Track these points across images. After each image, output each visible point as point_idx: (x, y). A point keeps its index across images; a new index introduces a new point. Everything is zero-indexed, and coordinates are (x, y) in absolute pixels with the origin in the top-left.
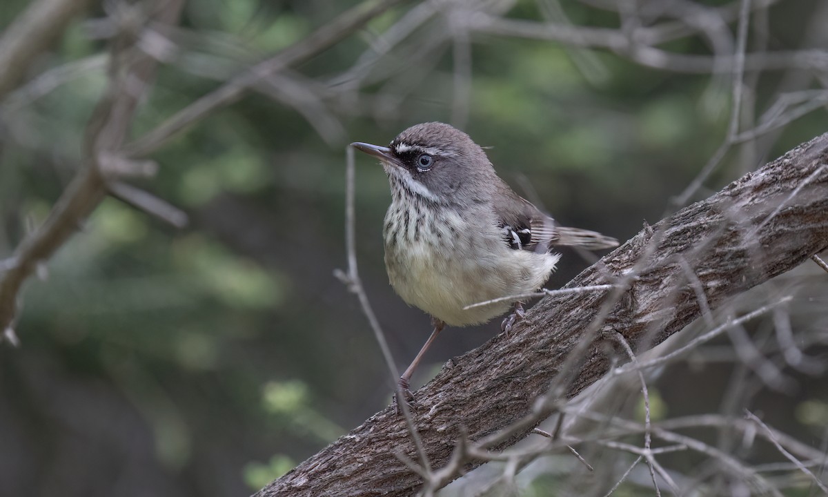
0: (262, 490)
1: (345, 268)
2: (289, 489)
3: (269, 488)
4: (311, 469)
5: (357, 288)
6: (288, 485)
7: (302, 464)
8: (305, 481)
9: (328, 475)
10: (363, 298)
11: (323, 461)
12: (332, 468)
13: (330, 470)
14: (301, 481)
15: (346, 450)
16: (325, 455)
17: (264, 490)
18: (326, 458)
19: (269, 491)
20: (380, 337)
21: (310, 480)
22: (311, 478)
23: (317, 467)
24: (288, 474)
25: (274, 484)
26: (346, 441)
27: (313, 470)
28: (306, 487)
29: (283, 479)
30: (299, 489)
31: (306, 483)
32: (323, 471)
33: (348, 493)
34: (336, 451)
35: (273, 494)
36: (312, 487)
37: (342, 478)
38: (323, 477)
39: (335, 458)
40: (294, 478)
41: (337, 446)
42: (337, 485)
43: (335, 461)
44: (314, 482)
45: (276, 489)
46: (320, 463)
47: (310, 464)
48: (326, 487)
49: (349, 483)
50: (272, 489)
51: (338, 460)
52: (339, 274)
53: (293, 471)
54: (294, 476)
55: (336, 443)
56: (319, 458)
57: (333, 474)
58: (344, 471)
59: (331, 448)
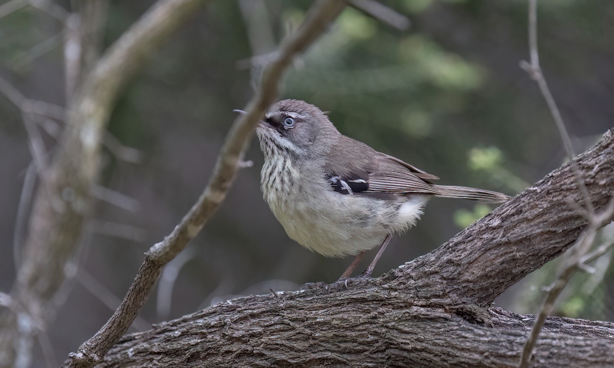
0: (466, 229)
1: (528, 59)
2: (487, 228)
3: (472, 227)
4: (503, 213)
5: (538, 76)
6: (486, 225)
7: (496, 209)
8: (498, 222)
9: (516, 218)
10: (543, 84)
11: (512, 207)
12: (519, 212)
13: (518, 214)
14: (496, 222)
15: (530, 199)
16: (514, 202)
17: (468, 229)
18: (515, 205)
19: (471, 229)
20: (556, 113)
21: (503, 222)
22: (503, 220)
23: (508, 211)
24: (486, 216)
25: (475, 225)
26: (530, 192)
27: (505, 214)
28: (499, 227)
29: (482, 220)
30: (494, 228)
31: (500, 223)
32: (513, 215)
33: (531, 231)
34: (523, 199)
35: (474, 232)
36: (504, 227)
37: (527, 220)
38: (512, 219)
39: (522, 204)
40: (490, 220)
41: (523, 196)
42: (523, 225)
43: (521, 207)
44: (506, 223)
45: (477, 228)
46: (510, 209)
47: (502, 209)
48: (515, 226)
49: (532, 224)
50: (474, 228)
51: (524, 206)
52: (524, 65)
53: (489, 214)
54: (490, 218)
55: (522, 193)
56: (510, 204)
57: (520, 216)
58: (528, 215)
59: (519, 197)
